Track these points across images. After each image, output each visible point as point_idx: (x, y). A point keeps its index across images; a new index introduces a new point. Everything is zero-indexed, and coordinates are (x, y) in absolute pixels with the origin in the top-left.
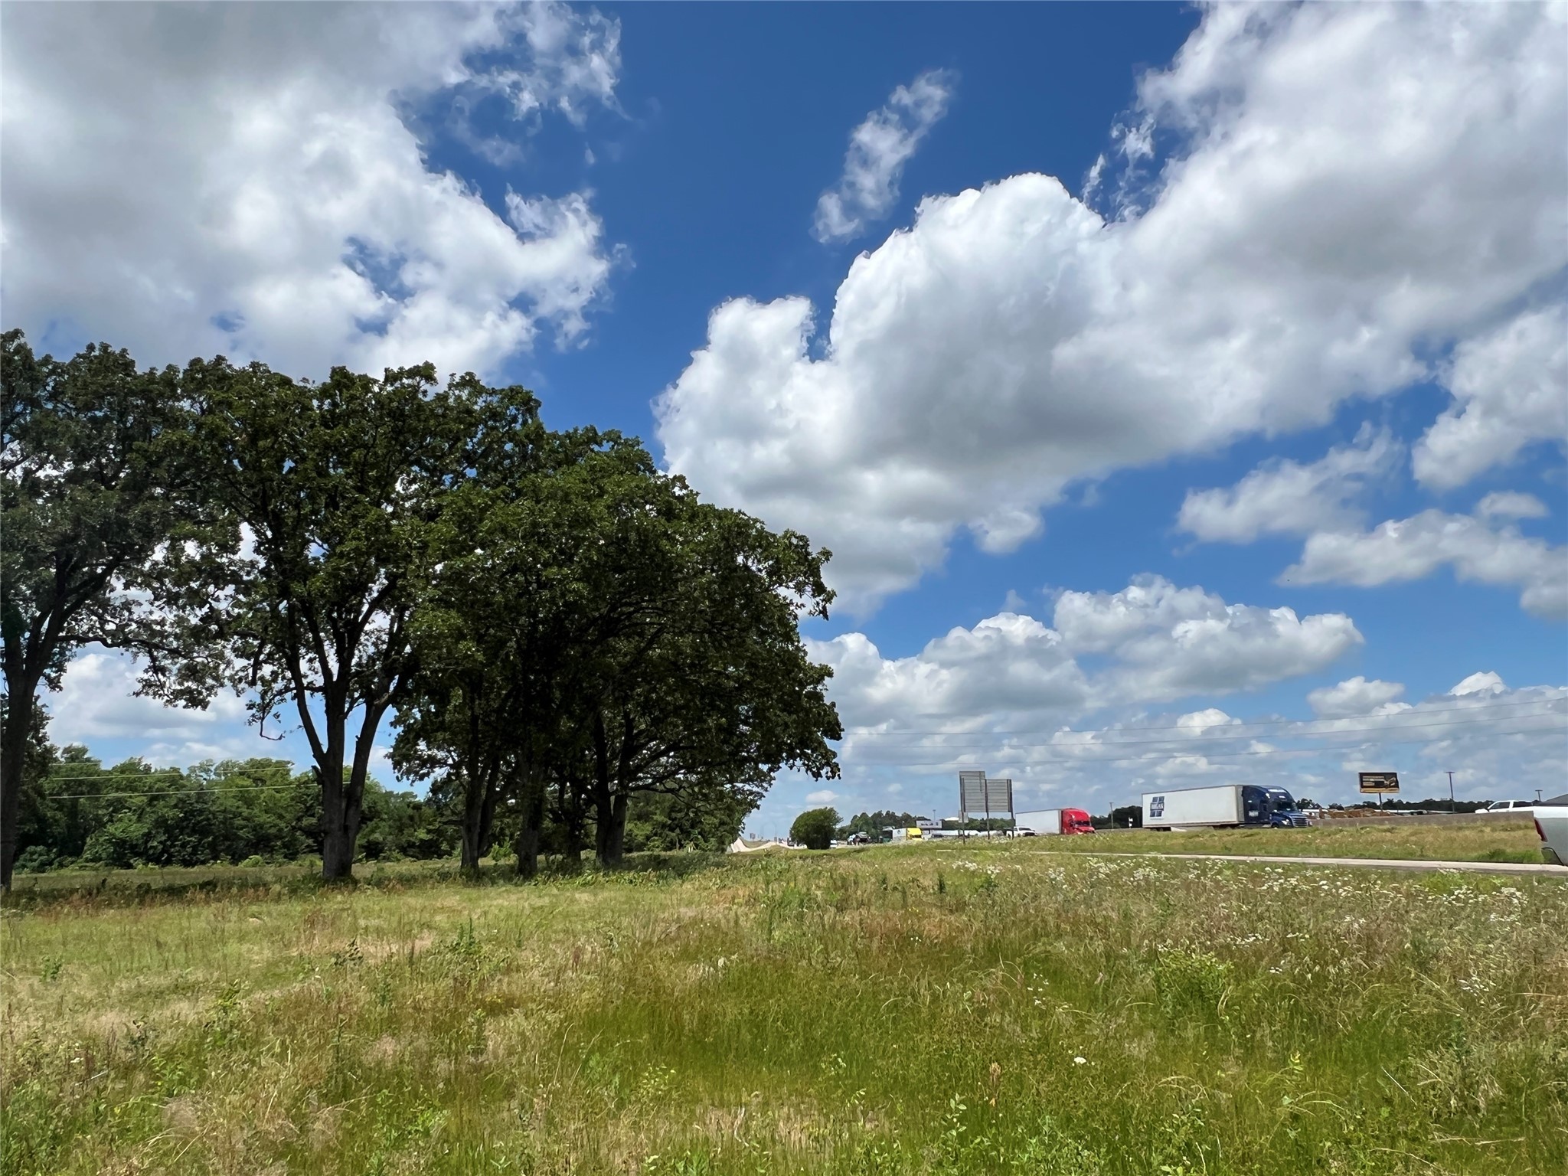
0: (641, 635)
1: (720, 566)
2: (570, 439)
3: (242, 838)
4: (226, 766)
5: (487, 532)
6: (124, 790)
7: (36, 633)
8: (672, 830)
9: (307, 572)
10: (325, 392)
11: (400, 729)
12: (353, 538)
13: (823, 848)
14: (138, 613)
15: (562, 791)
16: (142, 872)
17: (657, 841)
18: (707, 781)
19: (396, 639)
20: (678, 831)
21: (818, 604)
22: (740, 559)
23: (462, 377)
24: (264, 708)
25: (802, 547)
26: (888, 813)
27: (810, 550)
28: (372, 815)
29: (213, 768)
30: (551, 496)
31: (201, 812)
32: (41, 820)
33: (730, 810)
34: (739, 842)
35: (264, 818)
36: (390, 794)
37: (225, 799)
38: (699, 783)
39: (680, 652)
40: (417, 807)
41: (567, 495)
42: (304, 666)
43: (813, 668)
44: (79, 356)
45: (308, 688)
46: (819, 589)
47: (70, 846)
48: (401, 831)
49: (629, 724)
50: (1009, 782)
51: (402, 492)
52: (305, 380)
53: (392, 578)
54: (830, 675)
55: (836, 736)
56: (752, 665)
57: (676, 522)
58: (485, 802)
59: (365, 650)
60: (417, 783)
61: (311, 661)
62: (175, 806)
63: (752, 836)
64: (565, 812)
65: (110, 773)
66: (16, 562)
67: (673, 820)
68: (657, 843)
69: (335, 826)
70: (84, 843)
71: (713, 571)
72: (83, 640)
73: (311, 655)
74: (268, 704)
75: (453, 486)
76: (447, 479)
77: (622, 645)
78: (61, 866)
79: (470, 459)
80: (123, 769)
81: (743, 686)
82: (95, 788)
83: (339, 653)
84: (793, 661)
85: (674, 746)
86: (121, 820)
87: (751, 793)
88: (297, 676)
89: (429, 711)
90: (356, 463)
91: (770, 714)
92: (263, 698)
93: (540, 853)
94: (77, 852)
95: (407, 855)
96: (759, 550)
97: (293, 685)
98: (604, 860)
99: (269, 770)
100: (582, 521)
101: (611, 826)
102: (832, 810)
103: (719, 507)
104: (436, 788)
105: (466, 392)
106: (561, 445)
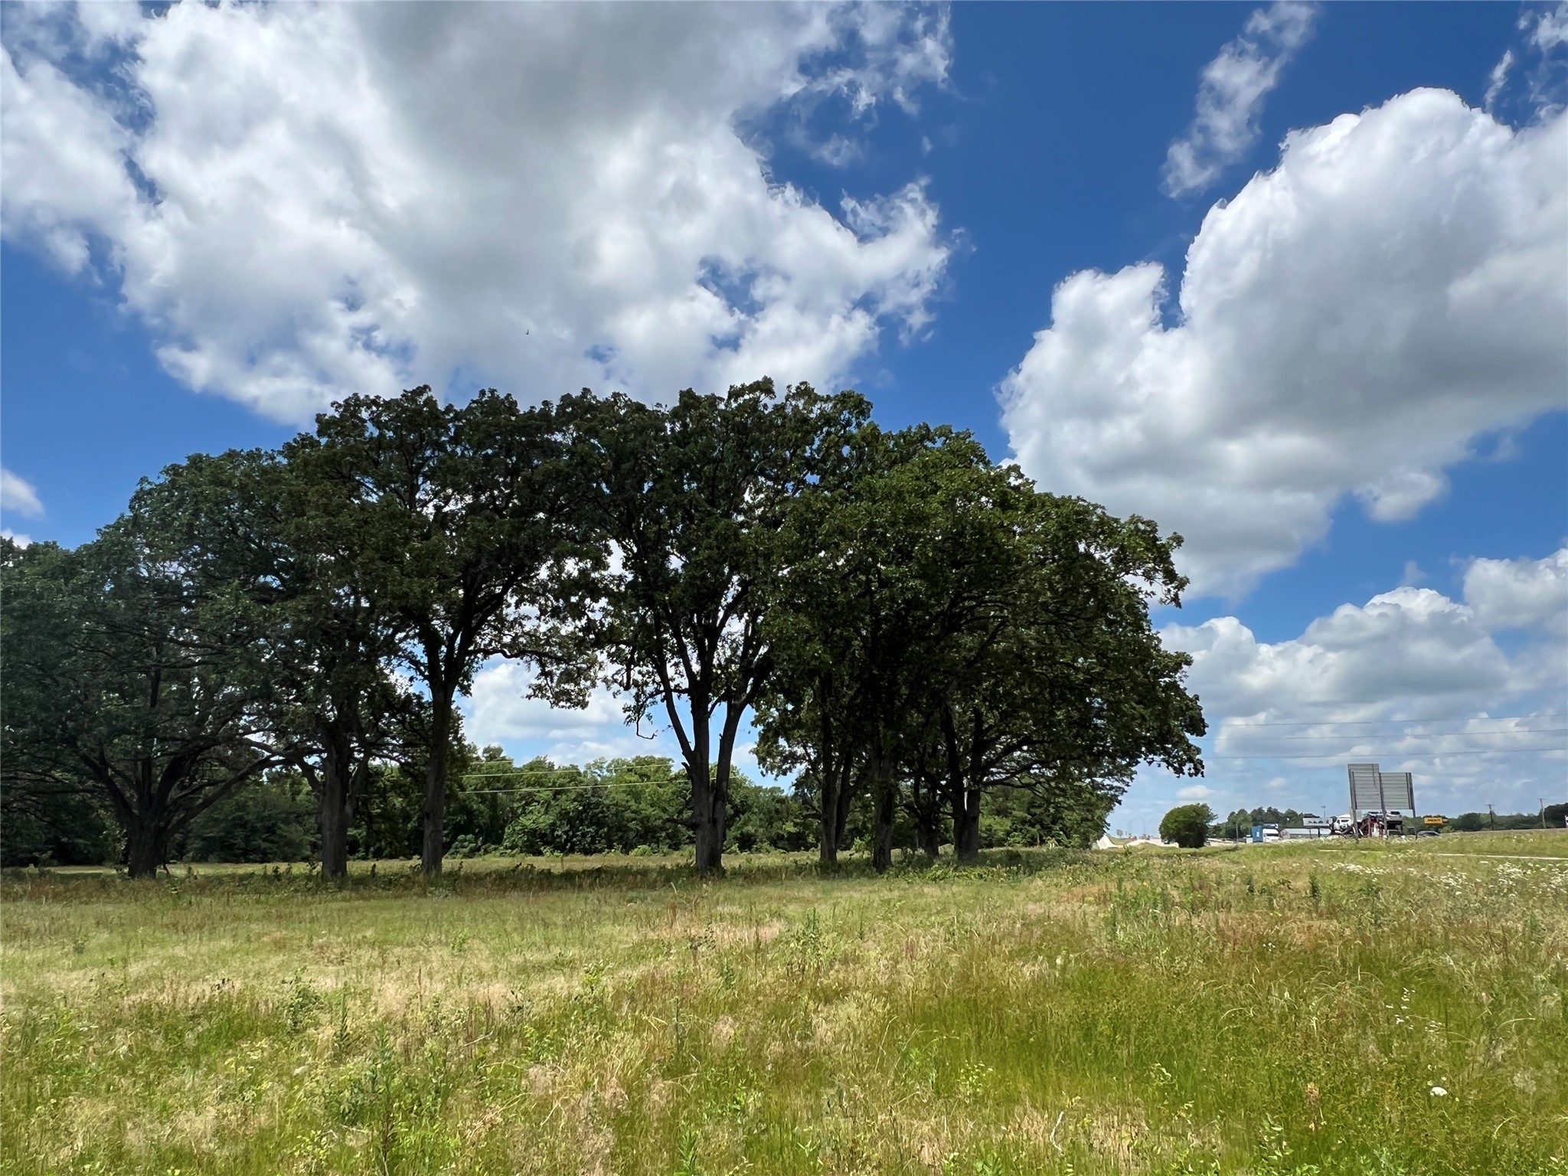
0: (985, 628)
1: (1060, 555)
2: (904, 437)
3: (632, 830)
4: (617, 764)
5: (825, 535)
6: (533, 786)
7: (451, 648)
8: (1033, 826)
9: (670, 581)
10: (675, 415)
11: (760, 728)
12: (706, 548)
13: (1196, 847)
14: (529, 626)
15: (916, 787)
16: (549, 861)
17: (1017, 837)
18: (1063, 775)
19: (751, 641)
20: (1038, 826)
21: (1169, 591)
22: (1082, 547)
23: (798, 388)
24: (639, 709)
25: (1150, 532)
26: (1269, 809)
27: (1158, 535)
28: (741, 809)
29: (605, 766)
30: (887, 497)
31: (598, 804)
32: (469, 812)
33: (1090, 806)
34: (1105, 838)
35: (650, 811)
36: (759, 789)
37: (615, 794)
38: (1054, 778)
39: (1024, 645)
40: (782, 801)
41: (900, 493)
42: (670, 671)
43: (1168, 656)
44: (474, 402)
45: (675, 690)
46: (1170, 576)
47: (492, 835)
48: (771, 824)
49: (979, 719)
50: (1409, 776)
51: (751, 501)
52: (658, 405)
53: (742, 582)
54: (1189, 663)
55: (1201, 733)
56: (1101, 655)
57: (1010, 512)
58: (841, 797)
59: (722, 653)
60: (781, 777)
61: (676, 665)
62: (575, 800)
63: (1119, 832)
64: (921, 807)
65: (521, 770)
66: (432, 586)
67: (1034, 815)
68: (1018, 839)
69: (705, 819)
70: (504, 832)
71: (1054, 560)
72: (487, 653)
73: (676, 660)
74: (642, 706)
75: (794, 493)
76: (790, 486)
77: (968, 640)
78: (486, 852)
79: (810, 465)
80: (531, 767)
81: (1093, 680)
82: (509, 784)
83: (700, 657)
84: (1145, 653)
85: (1027, 741)
86: (531, 812)
87: (1112, 788)
88: (665, 680)
89: (786, 710)
90: (707, 478)
91: (1125, 707)
92: (638, 701)
93: (896, 846)
94: (499, 841)
95: (777, 847)
96: (1102, 537)
97: (662, 688)
98: (960, 857)
99: (653, 767)
100: (919, 519)
101: (967, 821)
102: (1204, 806)
103: (1057, 496)
104: (799, 784)
105: (802, 401)
106: (896, 444)
